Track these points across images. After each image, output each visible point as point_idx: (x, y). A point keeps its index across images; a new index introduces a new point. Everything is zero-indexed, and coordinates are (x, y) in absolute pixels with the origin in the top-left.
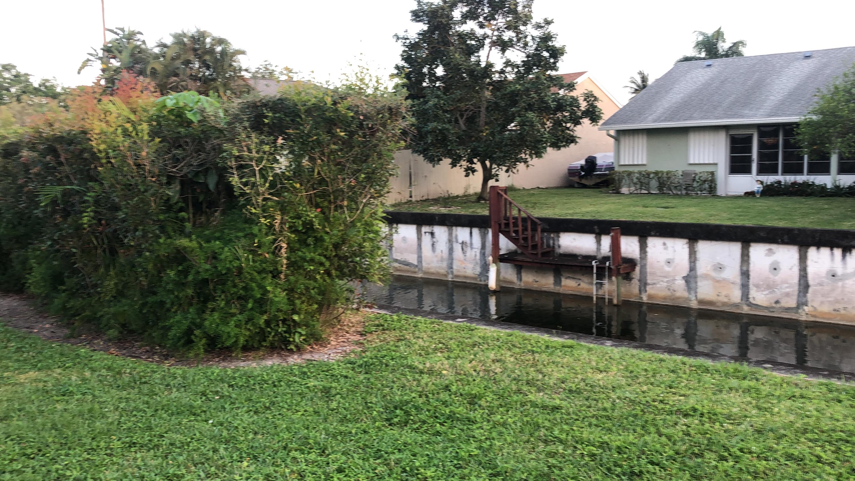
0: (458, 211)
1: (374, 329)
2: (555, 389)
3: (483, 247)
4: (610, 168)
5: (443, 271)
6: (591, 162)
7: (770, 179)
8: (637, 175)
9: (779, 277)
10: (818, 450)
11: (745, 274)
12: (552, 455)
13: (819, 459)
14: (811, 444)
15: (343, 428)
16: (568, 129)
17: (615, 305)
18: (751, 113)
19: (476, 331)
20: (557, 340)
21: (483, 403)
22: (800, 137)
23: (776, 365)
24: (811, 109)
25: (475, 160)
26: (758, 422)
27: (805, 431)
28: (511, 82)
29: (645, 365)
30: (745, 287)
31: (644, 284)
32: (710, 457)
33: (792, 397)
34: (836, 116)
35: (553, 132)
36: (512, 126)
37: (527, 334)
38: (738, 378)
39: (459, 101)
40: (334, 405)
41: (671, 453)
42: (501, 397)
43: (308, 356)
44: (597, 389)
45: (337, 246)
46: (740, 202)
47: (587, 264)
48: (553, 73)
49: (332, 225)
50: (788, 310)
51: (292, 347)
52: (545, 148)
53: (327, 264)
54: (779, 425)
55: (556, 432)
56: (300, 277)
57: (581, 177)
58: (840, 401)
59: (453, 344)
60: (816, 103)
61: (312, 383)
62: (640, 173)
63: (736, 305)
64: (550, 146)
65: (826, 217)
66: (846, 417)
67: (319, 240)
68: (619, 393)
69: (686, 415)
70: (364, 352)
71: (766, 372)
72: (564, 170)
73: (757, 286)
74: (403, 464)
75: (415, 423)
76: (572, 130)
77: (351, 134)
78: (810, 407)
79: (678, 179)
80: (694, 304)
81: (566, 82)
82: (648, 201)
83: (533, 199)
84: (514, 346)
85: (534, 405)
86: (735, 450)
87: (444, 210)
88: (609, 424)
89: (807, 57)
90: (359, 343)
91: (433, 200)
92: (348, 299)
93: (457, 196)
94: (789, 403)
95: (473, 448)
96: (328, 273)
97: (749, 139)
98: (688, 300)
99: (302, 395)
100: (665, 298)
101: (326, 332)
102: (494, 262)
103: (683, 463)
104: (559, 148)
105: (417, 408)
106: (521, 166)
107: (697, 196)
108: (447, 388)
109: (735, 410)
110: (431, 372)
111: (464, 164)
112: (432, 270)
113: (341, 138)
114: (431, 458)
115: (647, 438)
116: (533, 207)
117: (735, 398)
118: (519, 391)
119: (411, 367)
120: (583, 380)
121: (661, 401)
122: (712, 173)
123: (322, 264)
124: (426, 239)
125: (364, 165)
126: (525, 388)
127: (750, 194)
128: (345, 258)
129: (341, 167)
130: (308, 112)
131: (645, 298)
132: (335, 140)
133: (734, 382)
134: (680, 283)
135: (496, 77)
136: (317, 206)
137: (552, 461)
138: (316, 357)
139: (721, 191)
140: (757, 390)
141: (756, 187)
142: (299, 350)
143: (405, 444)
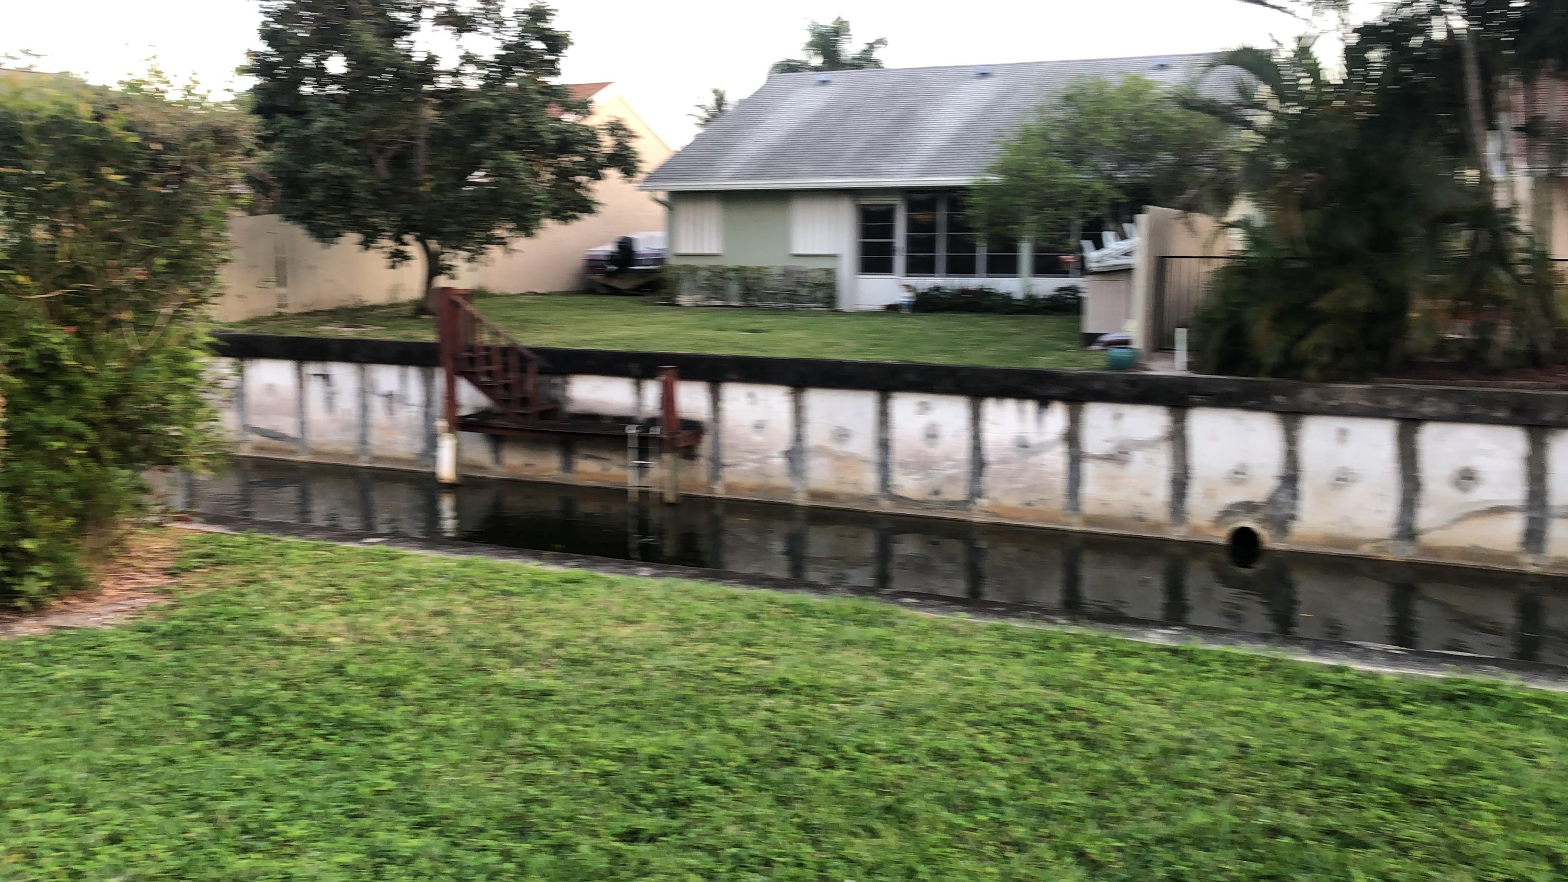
0: (375, 334)
1: (195, 562)
2: (542, 660)
3: (428, 403)
4: (659, 260)
5: (348, 449)
6: (626, 248)
7: (925, 283)
8: (706, 274)
9: (936, 451)
10: (983, 741)
11: (884, 445)
12: (530, 779)
13: (984, 756)
14: (972, 730)
15: (122, 757)
16: (579, 185)
17: (670, 504)
18: (894, 168)
19: (405, 559)
20: (554, 570)
21: (405, 692)
22: (969, 212)
23: (926, 598)
24: (988, 164)
25: (407, 238)
26: (889, 697)
27: (963, 709)
28: (472, 93)
29: (705, 607)
30: (884, 467)
31: (717, 464)
32: (809, 765)
33: (945, 653)
34: (1028, 178)
35: (555, 191)
36: (478, 176)
37: (499, 562)
38: (857, 622)
39: (375, 123)
40: (106, 713)
41: (742, 760)
42: (443, 679)
43: (55, 621)
44: (621, 655)
45: (111, 401)
46: (878, 322)
47: (616, 433)
48: (553, 81)
49: (99, 358)
50: (953, 504)
51: (20, 603)
52: (537, 219)
53: (92, 436)
54: (922, 701)
55: (542, 738)
56: (37, 465)
57: (611, 274)
58: (1018, 655)
59: (353, 586)
60: (995, 154)
61: (62, 672)
62: (709, 269)
63: (871, 499)
64: (548, 217)
65: (1015, 348)
66: (1027, 680)
67: (72, 389)
68: (658, 660)
69: (771, 692)
70: (173, 607)
71: (906, 612)
72: (576, 262)
73: (904, 465)
74: (244, 817)
75: (272, 737)
76: (588, 190)
77: (136, 178)
78: (974, 667)
79: (773, 283)
80: (801, 499)
81: (577, 98)
82: (725, 319)
83: (520, 313)
84: (474, 585)
85: (504, 690)
86: (849, 749)
87: (348, 333)
88: (637, 716)
89: (984, 75)
90: (165, 592)
91: (330, 312)
92: (138, 506)
93: (373, 307)
94: (939, 663)
95: (383, 779)
96: (94, 454)
97: (887, 214)
98: (791, 491)
99: (40, 697)
100: (751, 490)
101: (91, 571)
102: (450, 430)
103: (761, 777)
104: (565, 219)
105: (278, 710)
106: (495, 252)
107: (808, 313)
108: (338, 670)
109: (853, 679)
110: (308, 641)
111: (388, 243)
112: (329, 448)
113: (112, 186)
114: (301, 802)
115: (703, 738)
116: (522, 328)
117: (853, 658)
118: (477, 668)
119: (269, 634)
120: (596, 640)
121: (730, 671)
122: (829, 272)
123: (80, 437)
124: (315, 389)
125: (165, 241)
126: (490, 661)
127: (892, 309)
128: (129, 426)
129: (117, 244)
130: (42, 131)
131: (719, 491)
132: (101, 190)
133: (852, 631)
134: (778, 462)
135: (445, 83)
136: (67, 321)
137: (532, 791)
138: (74, 620)
139: (845, 305)
140: (890, 643)
141: (902, 297)
142: (38, 608)
143: (252, 780)
